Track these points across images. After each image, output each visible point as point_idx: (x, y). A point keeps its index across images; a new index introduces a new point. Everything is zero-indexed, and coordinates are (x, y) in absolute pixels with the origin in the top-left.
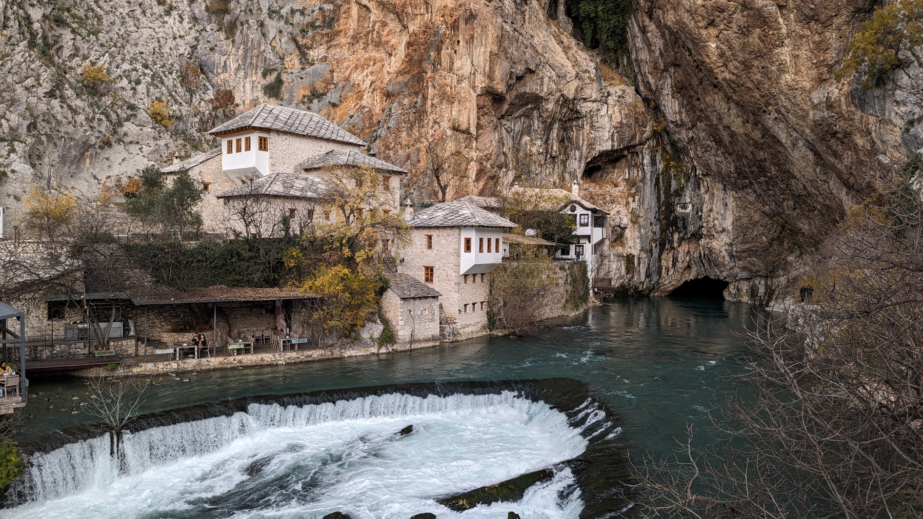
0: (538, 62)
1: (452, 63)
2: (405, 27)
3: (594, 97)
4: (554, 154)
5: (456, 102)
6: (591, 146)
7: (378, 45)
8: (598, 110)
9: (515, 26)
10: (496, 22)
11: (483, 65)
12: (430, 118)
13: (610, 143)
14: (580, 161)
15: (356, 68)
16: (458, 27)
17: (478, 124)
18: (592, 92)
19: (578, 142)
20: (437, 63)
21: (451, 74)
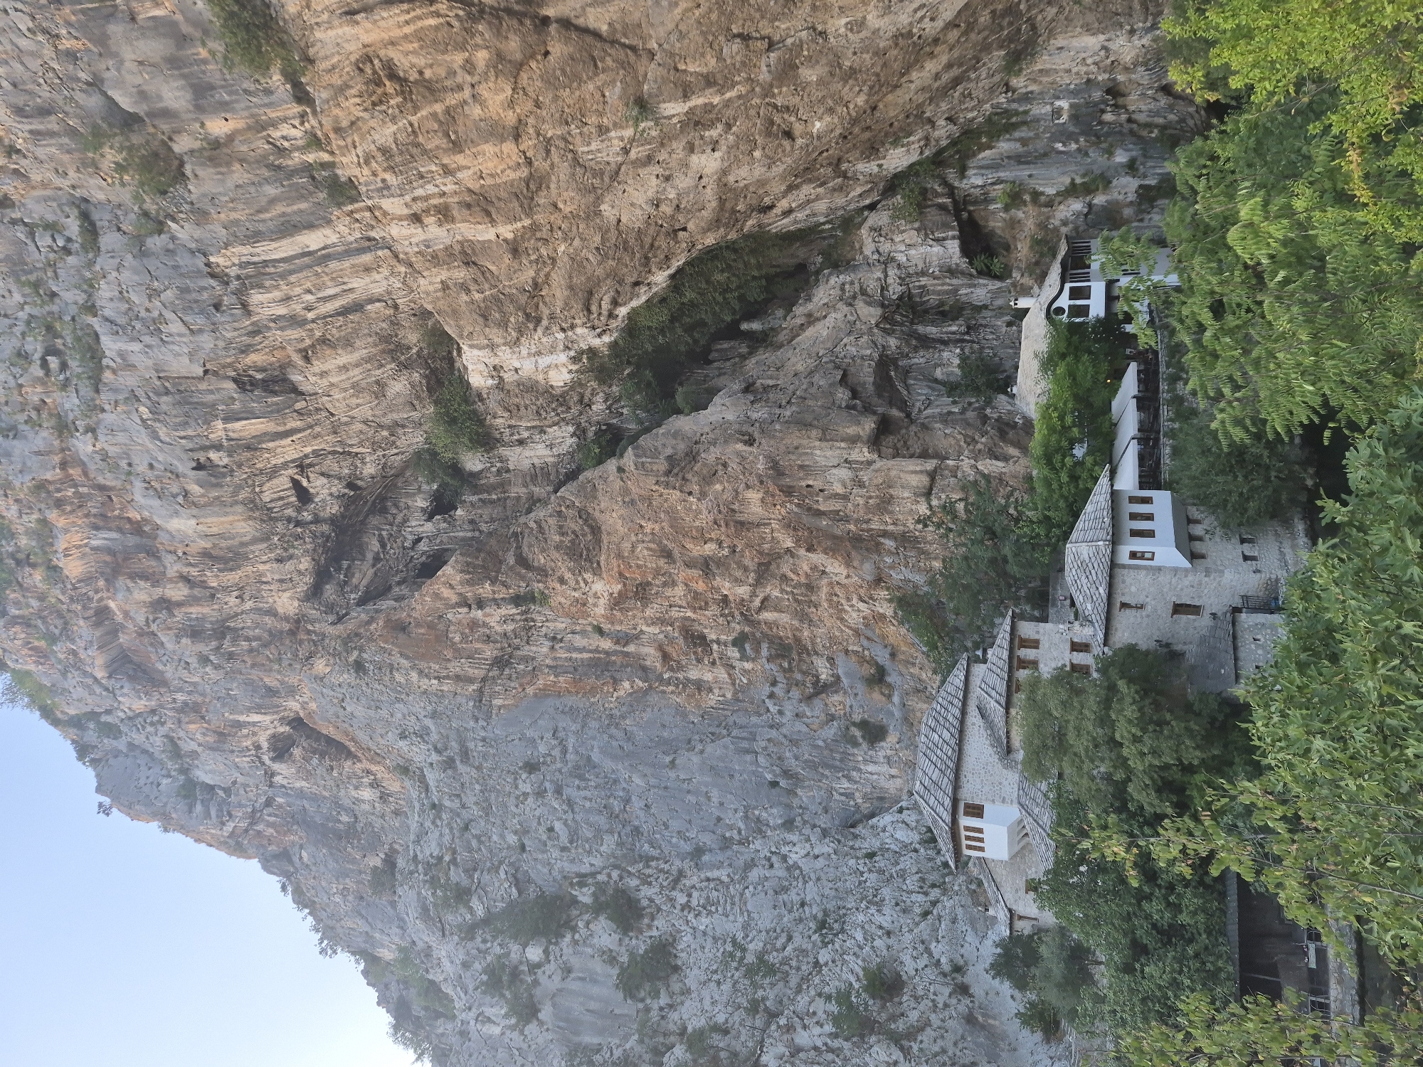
0: (830, 366)
1: (836, 496)
2: (788, 550)
3: (879, 274)
4: (963, 329)
5: (891, 491)
6: (952, 272)
7: (810, 587)
8: (899, 266)
9: (784, 403)
10: (781, 431)
11: (838, 451)
12: (912, 527)
13: (949, 243)
14: (975, 286)
15: (842, 619)
16: (790, 487)
17: (919, 457)
18: (872, 279)
19: (947, 292)
20: (836, 516)
21: (852, 497)
